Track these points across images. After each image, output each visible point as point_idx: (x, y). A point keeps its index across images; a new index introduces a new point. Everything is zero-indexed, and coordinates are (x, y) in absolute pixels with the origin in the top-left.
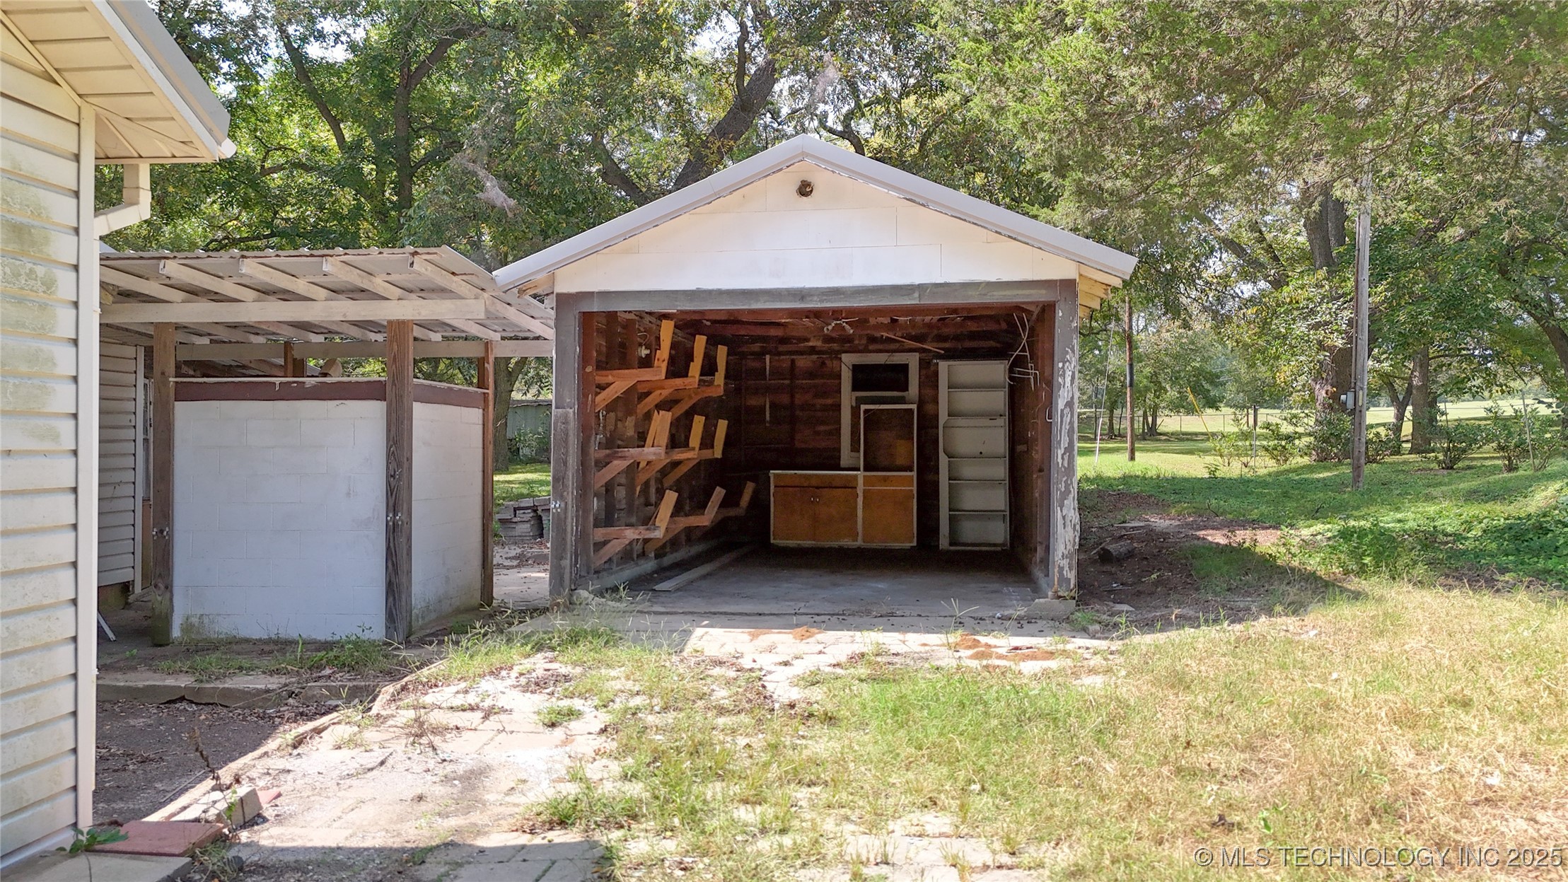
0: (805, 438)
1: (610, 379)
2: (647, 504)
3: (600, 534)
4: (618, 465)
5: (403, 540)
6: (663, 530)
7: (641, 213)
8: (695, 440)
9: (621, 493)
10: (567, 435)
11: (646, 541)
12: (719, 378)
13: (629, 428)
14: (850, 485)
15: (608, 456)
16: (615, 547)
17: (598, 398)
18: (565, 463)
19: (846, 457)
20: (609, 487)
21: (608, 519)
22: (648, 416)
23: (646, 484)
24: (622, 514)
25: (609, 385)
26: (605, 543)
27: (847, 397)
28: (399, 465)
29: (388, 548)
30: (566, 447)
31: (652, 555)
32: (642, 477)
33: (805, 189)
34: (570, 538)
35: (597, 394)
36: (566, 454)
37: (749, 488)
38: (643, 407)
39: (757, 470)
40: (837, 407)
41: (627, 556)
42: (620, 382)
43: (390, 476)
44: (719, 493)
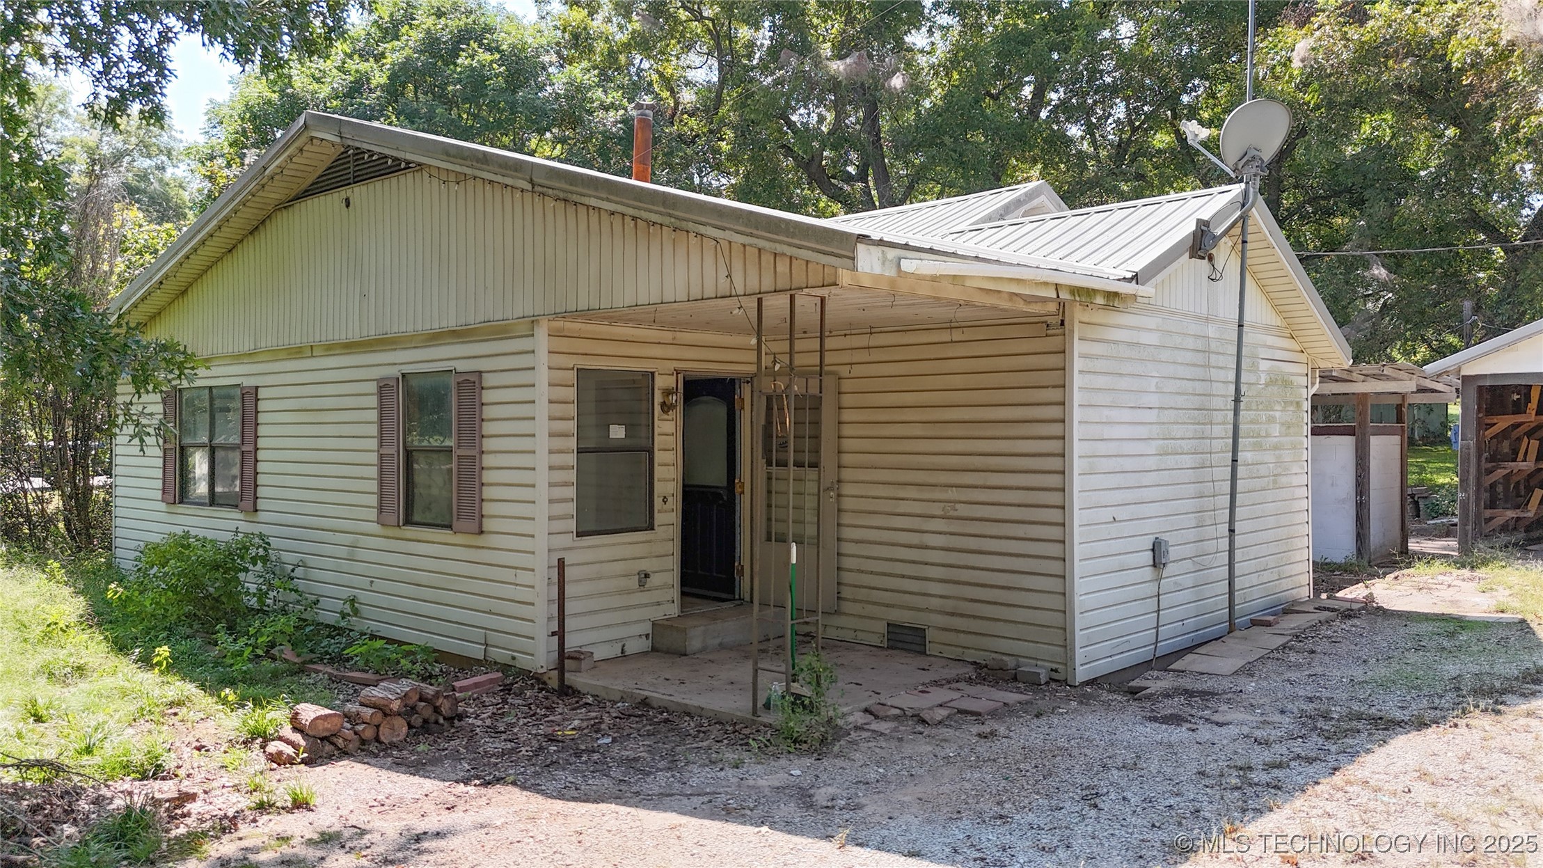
1: (1495, 421)
2: (1518, 495)
3: (1488, 513)
4: (1501, 473)
5: (1366, 511)
6: (1533, 511)
7: (1522, 329)
9: (1500, 489)
10: (1469, 454)
11: (1518, 519)
13: (1506, 447)
15: (1493, 467)
16: (1499, 521)
17: (1487, 433)
18: (1468, 472)
20: (1493, 486)
21: (1492, 505)
22: (1519, 439)
23: (1518, 483)
24: (1501, 502)
25: (1495, 424)
26: (1491, 519)
28: (1364, 470)
29: (1357, 515)
30: (1469, 463)
31: (1523, 530)
32: (1515, 479)
34: (1472, 514)
35: (1487, 429)
36: (1469, 467)
38: (1515, 434)
41: (1504, 528)
42: (1503, 422)
43: (1358, 476)
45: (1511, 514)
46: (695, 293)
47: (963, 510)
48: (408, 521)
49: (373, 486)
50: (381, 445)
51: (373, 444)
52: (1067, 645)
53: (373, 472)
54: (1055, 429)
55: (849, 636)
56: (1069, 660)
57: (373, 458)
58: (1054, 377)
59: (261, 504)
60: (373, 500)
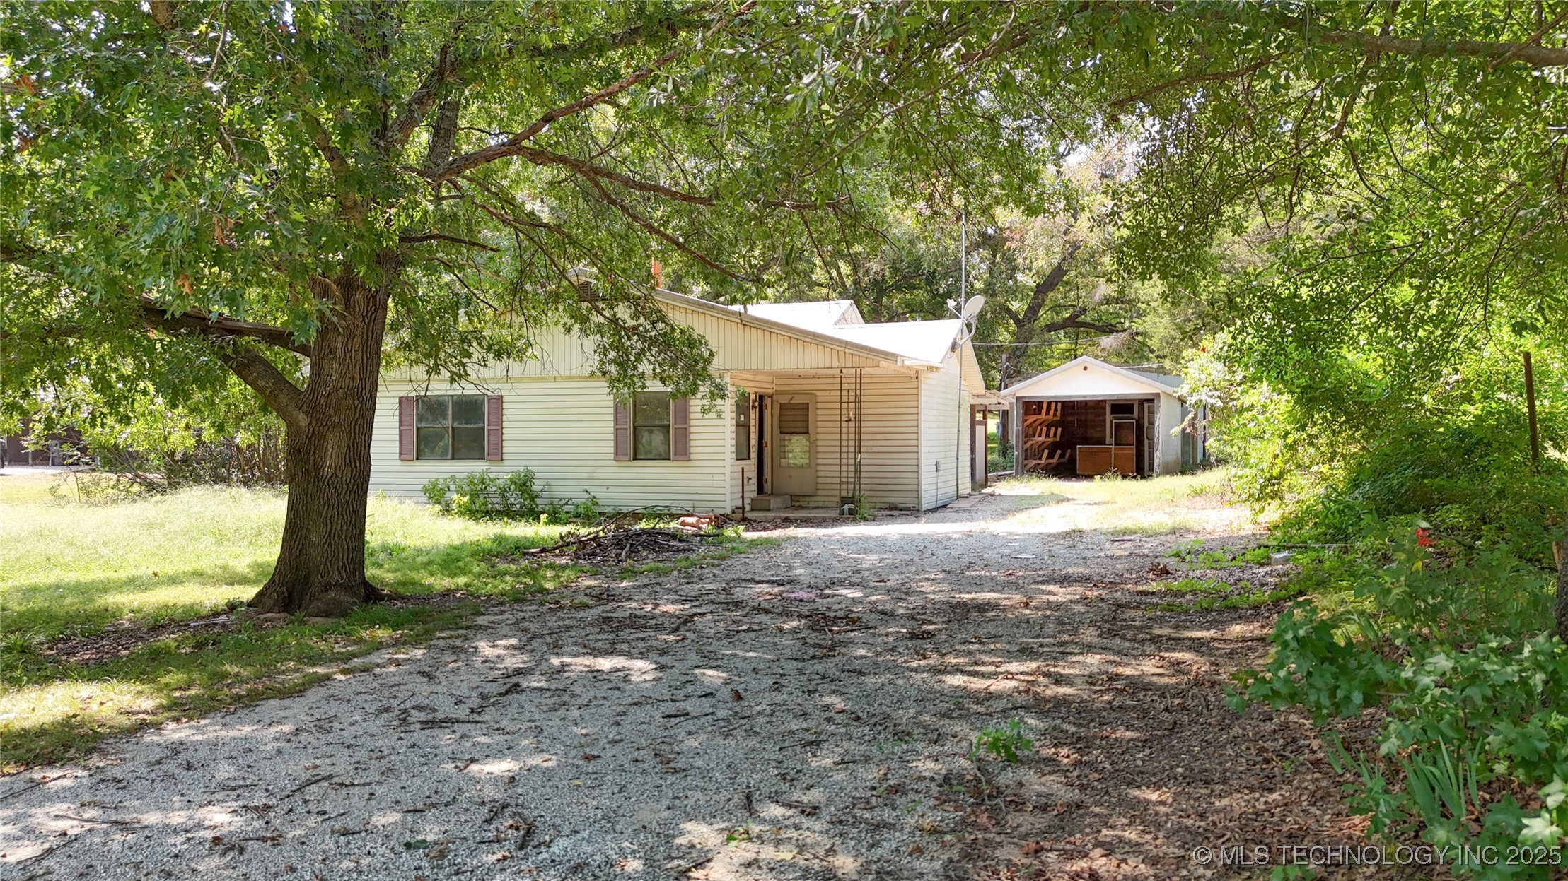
0: (1091, 433)
1: (1029, 418)
3: (1026, 462)
4: (1031, 442)
6: (1044, 462)
7: (1042, 376)
8: (1051, 435)
9: (1029, 451)
10: (1020, 434)
11: (1038, 464)
12: (1059, 413)
13: (1031, 432)
14: (1109, 450)
15: (1028, 440)
16: (1030, 466)
19: (1108, 440)
20: (1026, 450)
21: (1027, 458)
22: (1037, 428)
25: (1028, 420)
26: (1027, 464)
27: (1109, 416)
30: (1019, 437)
31: (1040, 469)
32: (1035, 446)
33: (1085, 369)
34: (1023, 461)
35: (1026, 423)
36: (1019, 439)
37: (1068, 453)
38: (1035, 425)
39: (1072, 445)
40: (1104, 421)
41: (1032, 469)
42: (1031, 419)
44: (1059, 452)
45: (1035, 462)
46: (814, 365)
47: (875, 449)
48: (635, 459)
49: (612, 444)
50: (616, 424)
51: (612, 424)
52: (919, 498)
53: (612, 437)
54: (915, 417)
55: (821, 504)
56: (919, 503)
57: (612, 430)
58: (915, 398)
59: (505, 457)
60: (612, 450)
